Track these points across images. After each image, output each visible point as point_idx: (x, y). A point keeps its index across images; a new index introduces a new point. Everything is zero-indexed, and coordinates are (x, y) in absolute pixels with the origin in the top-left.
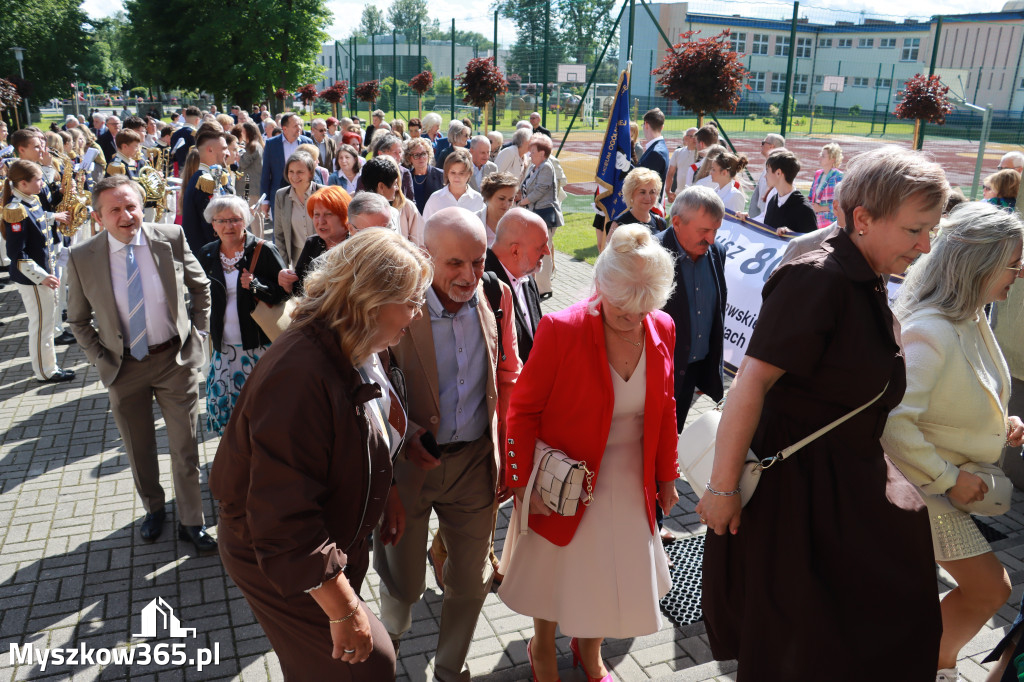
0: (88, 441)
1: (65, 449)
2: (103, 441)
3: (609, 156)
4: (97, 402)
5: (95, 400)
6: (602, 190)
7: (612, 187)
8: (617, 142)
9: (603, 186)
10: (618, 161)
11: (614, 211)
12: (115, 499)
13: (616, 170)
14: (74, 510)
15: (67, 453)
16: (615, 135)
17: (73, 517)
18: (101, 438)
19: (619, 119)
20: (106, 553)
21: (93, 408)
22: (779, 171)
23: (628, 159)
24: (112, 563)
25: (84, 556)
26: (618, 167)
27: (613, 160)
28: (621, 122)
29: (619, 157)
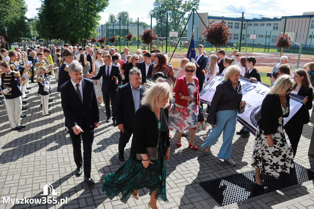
0: (31, 148)
1: (24, 151)
2: (35, 148)
4: (33, 135)
5: (32, 135)
8: (191, 55)
12: (40, 167)
14: (27, 170)
15: (24, 152)
16: (191, 53)
17: (27, 172)
18: (35, 147)
20: (39, 184)
21: (32, 137)
22: (251, 62)
24: (40, 187)
25: (32, 185)
28: (192, 49)
29: (192, 60)
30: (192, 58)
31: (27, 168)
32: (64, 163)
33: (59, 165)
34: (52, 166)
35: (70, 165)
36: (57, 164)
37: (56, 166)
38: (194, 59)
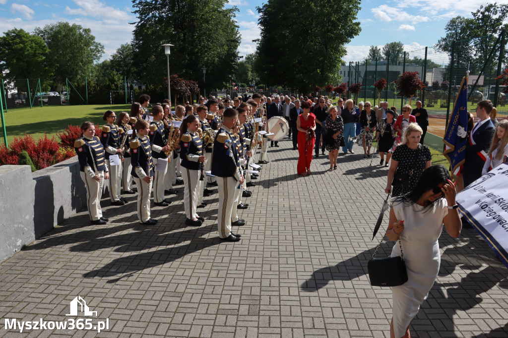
3: (453, 128)
6: (448, 148)
7: (454, 146)
8: (458, 119)
9: (449, 146)
10: (459, 131)
11: (454, 161)
13: (457, 136)
16: (457, 116)
19: (461, 106)
23: (465, 130)
26: (459, 135)
27: (456, 130)
28: (461, 108)
29: (460, 129)
30: (460, 127)
31: (118, 290)
32: (172, 294)
33: (163, 296)
34: (153, 296)
35: (179, 299)
36: (163, 293)
37: (158, 296)
38: (464, 128)
